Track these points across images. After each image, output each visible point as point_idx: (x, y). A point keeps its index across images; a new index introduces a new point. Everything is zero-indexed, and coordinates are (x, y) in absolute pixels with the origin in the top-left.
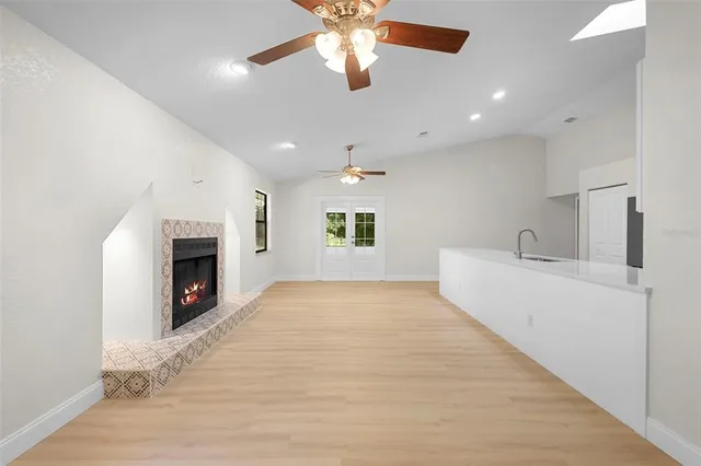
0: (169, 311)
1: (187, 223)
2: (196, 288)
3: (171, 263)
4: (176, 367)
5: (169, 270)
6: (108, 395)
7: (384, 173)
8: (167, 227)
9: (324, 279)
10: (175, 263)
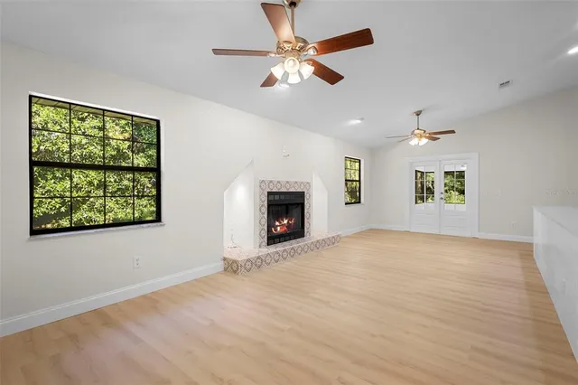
0: (265, 234)
1: (279, 182)
2: (286, 222)
3: (266, 205)
4: (257, 264)
5: (265, 210)
6: (225, 270)
7: (453, 132)
8: (263, 184)
9: (412, 230)
10: (269, 206)
